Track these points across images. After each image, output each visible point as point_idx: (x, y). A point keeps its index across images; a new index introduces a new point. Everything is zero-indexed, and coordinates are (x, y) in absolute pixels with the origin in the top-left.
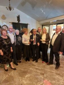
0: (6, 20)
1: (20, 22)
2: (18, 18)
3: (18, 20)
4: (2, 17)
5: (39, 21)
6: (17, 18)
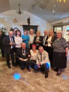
0: (17, 23)
3: (28, 23)
4: (13, 21)
5: (50, 23)
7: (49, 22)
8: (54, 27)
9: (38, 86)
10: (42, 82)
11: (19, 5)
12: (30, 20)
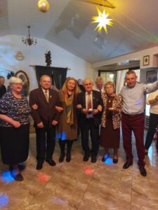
1: (51, 66)
2: (48, 56)
5: (92, 63)
6: (46, 57)
7: (90, 61)
8: (100, 72)
9: (92, 182)
10: (99, 176)
11: (29, 27)
12: (51, 56)
